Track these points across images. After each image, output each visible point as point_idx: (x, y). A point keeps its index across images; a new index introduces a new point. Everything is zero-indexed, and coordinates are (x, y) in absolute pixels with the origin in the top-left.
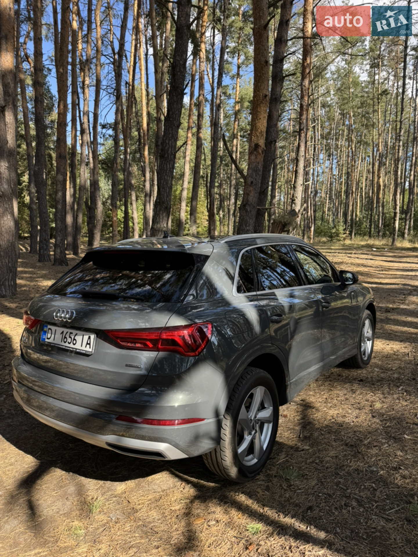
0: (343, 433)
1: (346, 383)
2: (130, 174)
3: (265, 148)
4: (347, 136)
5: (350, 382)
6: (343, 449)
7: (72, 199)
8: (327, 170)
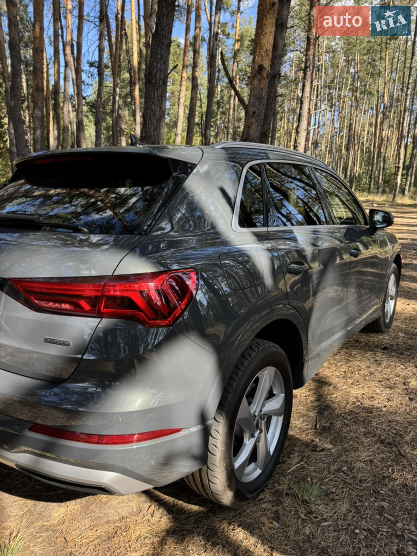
0: (374, 424)
1: (366, 351)
2: (119, 117)
3: (270, 72)
4: (351, 85)
5: (371, 351)
6: (378, 449)
7: (56, 142)
8: (328, 123)
